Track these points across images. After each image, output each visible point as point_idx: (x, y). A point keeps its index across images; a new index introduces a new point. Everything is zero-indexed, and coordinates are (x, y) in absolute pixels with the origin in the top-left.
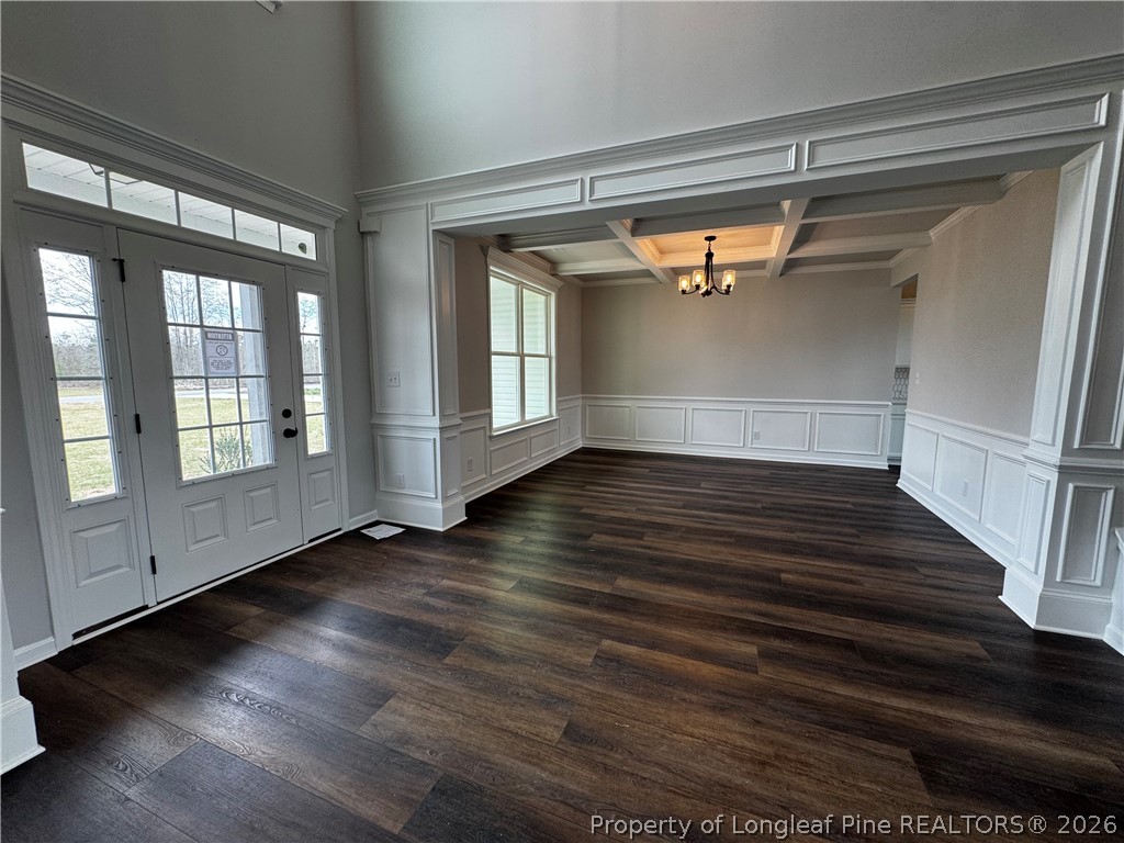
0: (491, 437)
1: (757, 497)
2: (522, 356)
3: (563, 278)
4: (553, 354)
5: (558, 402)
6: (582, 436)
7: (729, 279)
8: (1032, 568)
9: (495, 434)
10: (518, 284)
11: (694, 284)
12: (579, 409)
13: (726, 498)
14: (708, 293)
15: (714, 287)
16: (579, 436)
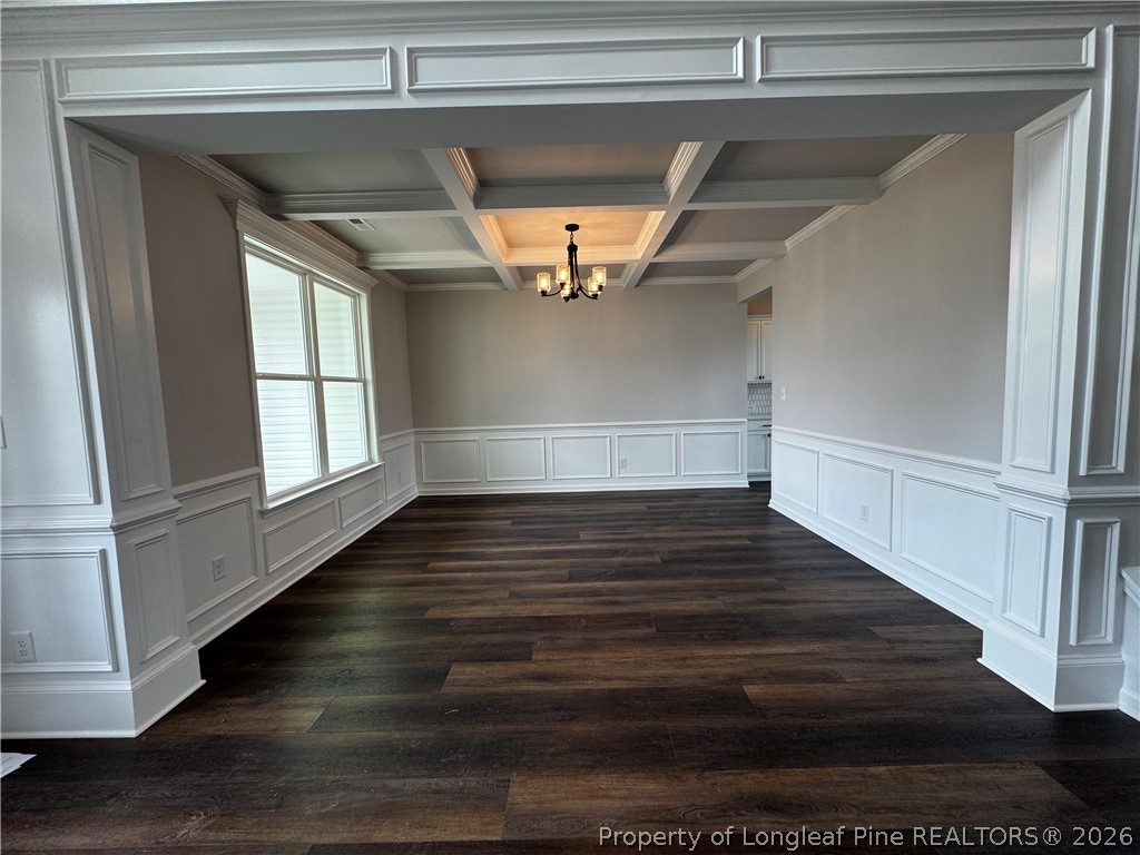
0: (263, 513)
1: (651, 545)
2: (317, 380)
3: (375, 274)
4: (369, 376)
5: (380, 443)
6: (418, 483)
7: (599, 277)
8: (1037, 630)
9: (271, 506)
10: (304, 273)
11: (558, 283)
12: (412, 448)
13: (616, 553)
14: (573, 295)
15: (580, 288)
16: (414, 483)
